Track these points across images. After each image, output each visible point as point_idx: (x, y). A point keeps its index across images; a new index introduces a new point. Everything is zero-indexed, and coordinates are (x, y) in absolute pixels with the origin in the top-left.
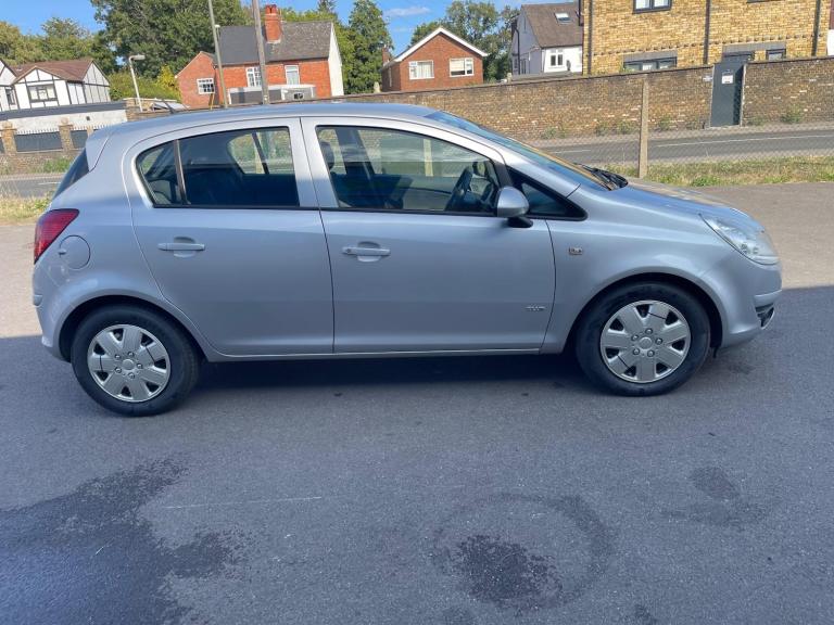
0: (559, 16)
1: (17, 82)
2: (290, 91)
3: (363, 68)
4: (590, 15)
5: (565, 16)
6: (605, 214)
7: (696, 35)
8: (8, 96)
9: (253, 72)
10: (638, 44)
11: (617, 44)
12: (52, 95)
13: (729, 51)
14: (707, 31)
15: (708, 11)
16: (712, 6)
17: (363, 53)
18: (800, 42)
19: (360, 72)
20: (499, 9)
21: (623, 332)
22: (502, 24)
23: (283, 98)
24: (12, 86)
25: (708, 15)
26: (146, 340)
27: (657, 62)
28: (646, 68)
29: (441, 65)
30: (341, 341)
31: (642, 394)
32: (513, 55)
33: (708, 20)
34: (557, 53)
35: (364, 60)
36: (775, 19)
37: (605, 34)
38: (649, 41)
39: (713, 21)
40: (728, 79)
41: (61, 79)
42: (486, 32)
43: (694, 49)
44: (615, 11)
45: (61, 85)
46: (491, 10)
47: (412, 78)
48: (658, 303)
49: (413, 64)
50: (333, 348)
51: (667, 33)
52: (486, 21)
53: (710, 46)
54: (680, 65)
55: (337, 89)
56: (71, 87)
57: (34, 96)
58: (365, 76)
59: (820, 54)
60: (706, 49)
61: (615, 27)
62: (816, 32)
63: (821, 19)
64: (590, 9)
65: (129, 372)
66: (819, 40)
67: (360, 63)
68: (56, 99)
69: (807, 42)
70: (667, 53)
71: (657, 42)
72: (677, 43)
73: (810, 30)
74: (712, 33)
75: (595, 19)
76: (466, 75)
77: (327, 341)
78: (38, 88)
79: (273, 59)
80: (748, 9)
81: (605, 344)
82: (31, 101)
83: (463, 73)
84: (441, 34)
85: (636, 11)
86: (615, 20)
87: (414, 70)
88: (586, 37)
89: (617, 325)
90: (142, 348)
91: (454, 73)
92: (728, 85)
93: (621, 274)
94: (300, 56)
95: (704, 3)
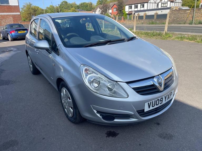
1: (159, 2)
8: (157, 6)
12: (166, 5)
24: (158, 3)
41: (169, 1)
45: (169, 3)
56: (171, 3)
57: (162, 6)
68: (167, 6)
78: (163, 4)
82: (161, 7)
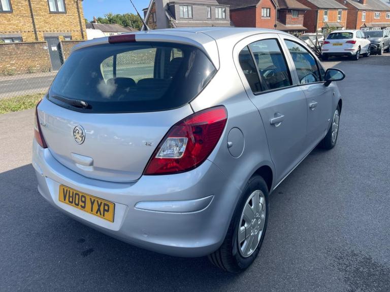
7: (29, 27)
13: (47, 35)
14: (34, 25)
15: (32, 15)
16: (33, 14)
18: (76, 33)
25: (32, 17)
27: (12, 39)
28: (7, 41)
33: (33, 20)
36: (64, 22)
38: (5, 28)
39: (36, 21)
40: (54, 48)
43: (30, 34)
51: (14, 25)
53: (37, 33)
54: (25, 41)
59: (85, 39)
60: (36, 33)
62: (81, 29)
63: (82, 24)
66: (84, 33)
69: (79, 33)
70: (15, 35)
71: (9, 28)
72: (21, 30)
74: (36, 26)
80: (51, 16)
92: (55, 51)
95: (30, 12)
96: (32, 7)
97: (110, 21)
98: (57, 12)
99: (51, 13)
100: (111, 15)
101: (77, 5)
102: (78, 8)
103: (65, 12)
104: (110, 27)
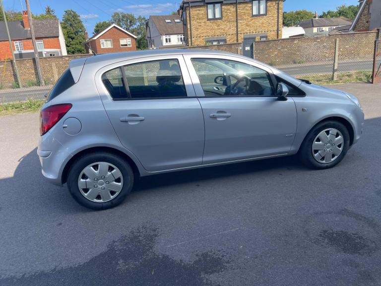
0: (167, 21)
2: (48, 52)
3: (72, 42)
4: (190, 20)
5: (169, 21)
6: (313, 94)
7: (233, 30)
9: (18, 44)
10: (211, 33)
11: (202, 33)
13: (246, 37)
14: (237, 29)
15: (237, 20)
16: (238, 18)
17: (71, 35)
18: (273, 33)
19: (71, 44)
20: (136, 17)
21: (321, 142)
22: (138, 24)
23: (44, 56)
25: (237, 22)
26: (111, 169)
27: (218, 41)
28: (215, 43)
29: (116, 42)
30: (206, 159)
31: (327, 168)
32: (148, 37)
33: (237, 24)
34: (168, 37)
35: (73, 39)
36: (263, 23)
37: (197, 29)
38: (215, 32)
39: (239, 25)
40: (248, 48)
42: (131, 27)
43: (233, 36)
44: (200, 19)
46: (133, 17)
47: (102, 47)
48: (333, 129)
49: (102, 41)
50: (202, 163)
51: (222, 29)
52: (131, 22)
53: (239, 35)
54: (228, 42)
55: (65, 53)
58: (74, 46)
59: (280, 38)
60: (237, 36)
61: (200, 26)
62: (278, 29)
63: (280, 23)
64: (190, 18)
65: (101, 186)
66: (279, 32)
67: (70, 40)
69: (274, 33)
70: (222, 37)
71: (218, 32)
72: (226, 33)
73: (275, 28)
74: (239, 29)
75: (192, 22)
76: (128, 46)
77: (199, 160)
79: (28, 37)
80: (252, 19)
81: (313, 149)
83: (126, 45)
84: (114, 27)
85: (209, 20)
86: (201, 23)
87: (103, 44)
88: (189, 30)
89: (318, 140)
90: (109, 173)
91: (122, 45)
92: (248, 51)
93: (321, 118)
94: (43, 36)
95: (235, 17)
96: (238, 13)
97: (340, 14)
98: (259, 15)
99: (253, 16)
100: (343, 7)
101: (278, 6)
102: (278, 9)
103: (265, 15)
104: (331, 21)
